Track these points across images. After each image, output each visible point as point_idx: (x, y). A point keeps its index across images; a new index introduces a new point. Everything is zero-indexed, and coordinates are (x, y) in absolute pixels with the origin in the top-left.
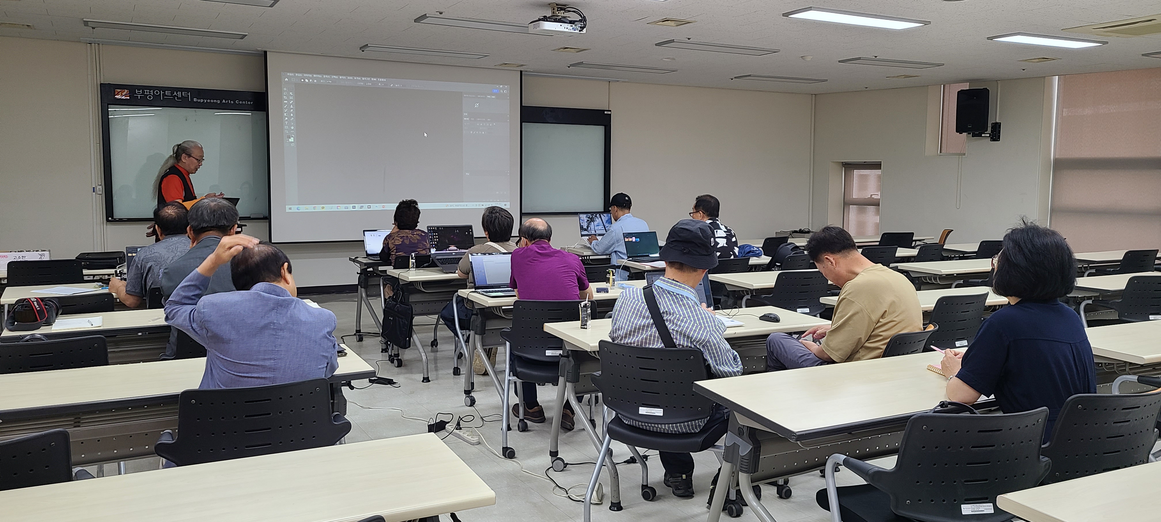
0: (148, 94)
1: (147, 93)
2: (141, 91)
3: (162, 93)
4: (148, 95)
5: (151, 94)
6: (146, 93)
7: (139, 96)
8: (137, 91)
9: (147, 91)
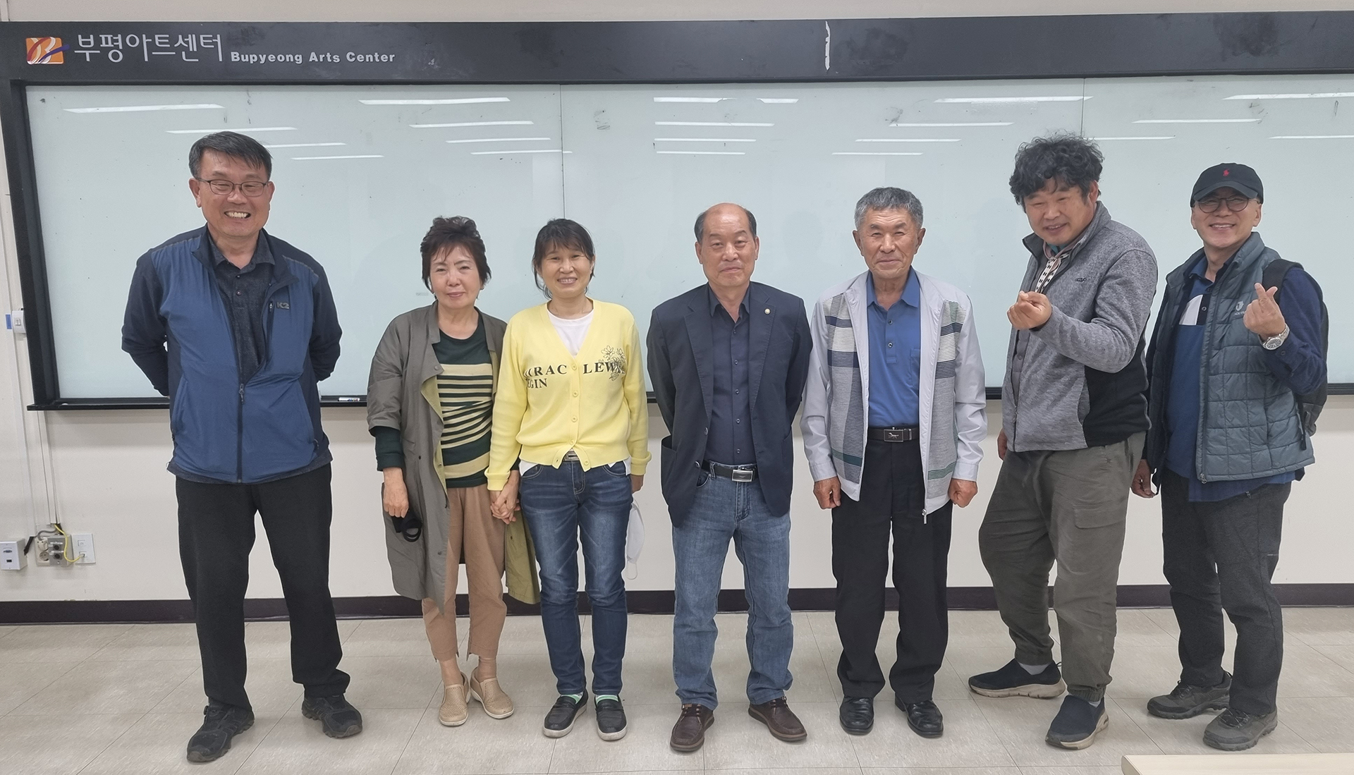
0: (110, 45)
1: (107, 43)
2: (92, 39)
3: (145, 41)
4: (111, 48)
5: (117, 47)
6: (104, 45)
7: (87, 53)
8: (80, 40)
9: (106, 38)
